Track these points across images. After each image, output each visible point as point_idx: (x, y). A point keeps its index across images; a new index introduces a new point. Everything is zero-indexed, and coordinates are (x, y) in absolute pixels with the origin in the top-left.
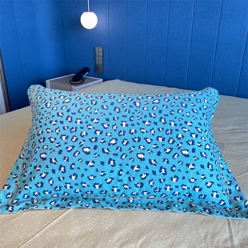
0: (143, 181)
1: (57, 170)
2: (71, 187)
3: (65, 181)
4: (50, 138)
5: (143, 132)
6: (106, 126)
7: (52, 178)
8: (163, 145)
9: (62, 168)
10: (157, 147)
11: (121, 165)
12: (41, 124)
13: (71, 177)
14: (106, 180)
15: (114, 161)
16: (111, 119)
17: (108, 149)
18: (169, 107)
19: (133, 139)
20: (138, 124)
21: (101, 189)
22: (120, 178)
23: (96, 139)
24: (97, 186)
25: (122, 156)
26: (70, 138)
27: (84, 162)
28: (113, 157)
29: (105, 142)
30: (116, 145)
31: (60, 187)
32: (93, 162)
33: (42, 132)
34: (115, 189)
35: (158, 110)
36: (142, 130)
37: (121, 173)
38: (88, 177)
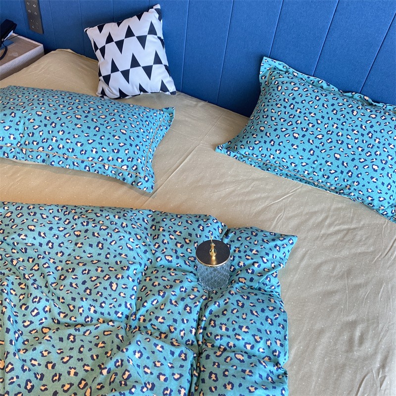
0: (330, 175)
1: (268, 142)
2: (274, 158)
3: (271, 152)
4: (271, 117)
5: (348, 138)
6: (319, 122)
7: (262, 147)
8: (360, 154)
9: (272, 142)
10: (354, 154)
11: (318, 156)
12: (269, 104)
13: (276, 151)
14: (302, 163)
15: (314, 151)
16: (326, 118)
17: (313, 141)
18: (383, 125)
19: (337, 141)
20: (347, 130)
21: (296, 168)
22: (314, 166)
23: (307, 129)
24: (293, 165)
25: (322, 150)
26: (286, 122)
27: (290, 143)
28: (314, 149)
29: (313, 134)
30: (321, 140)
31: (266, 155)
32: (297, 146)
33: (267, 110)
34: (306, 172)
35: (371, 124)
36: (348, 136)
37: (316, 162)
38: (289, 156)
